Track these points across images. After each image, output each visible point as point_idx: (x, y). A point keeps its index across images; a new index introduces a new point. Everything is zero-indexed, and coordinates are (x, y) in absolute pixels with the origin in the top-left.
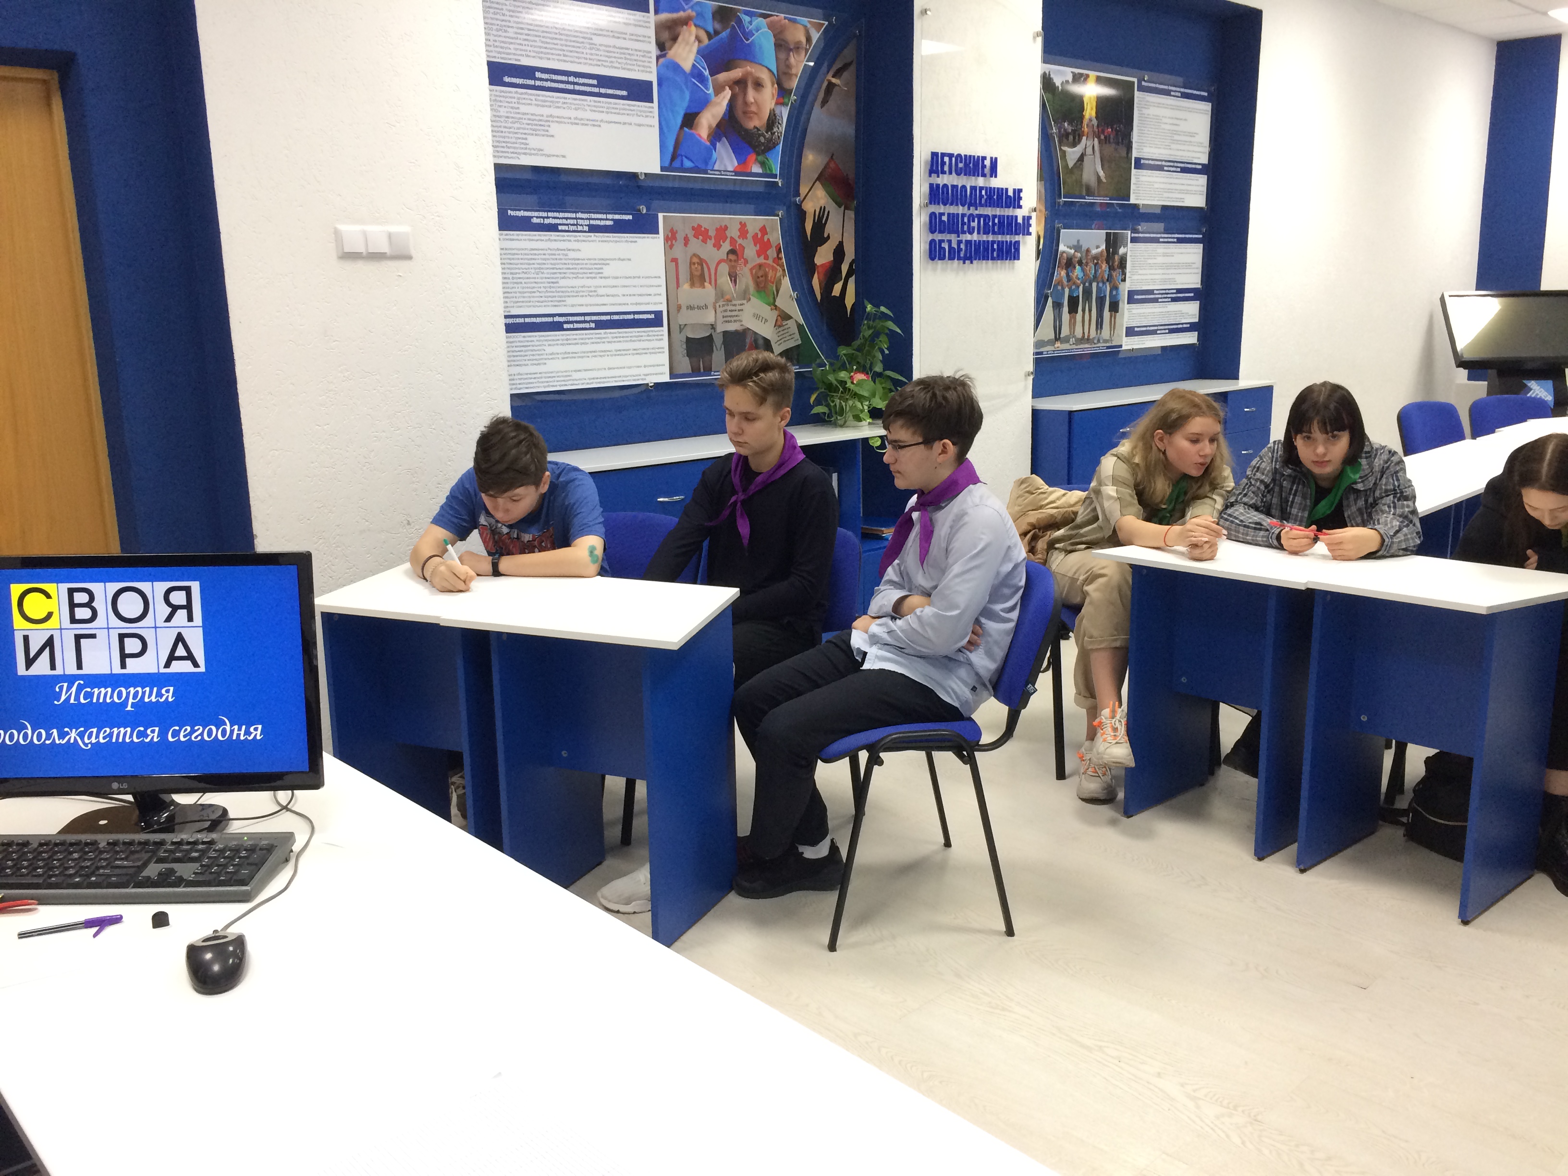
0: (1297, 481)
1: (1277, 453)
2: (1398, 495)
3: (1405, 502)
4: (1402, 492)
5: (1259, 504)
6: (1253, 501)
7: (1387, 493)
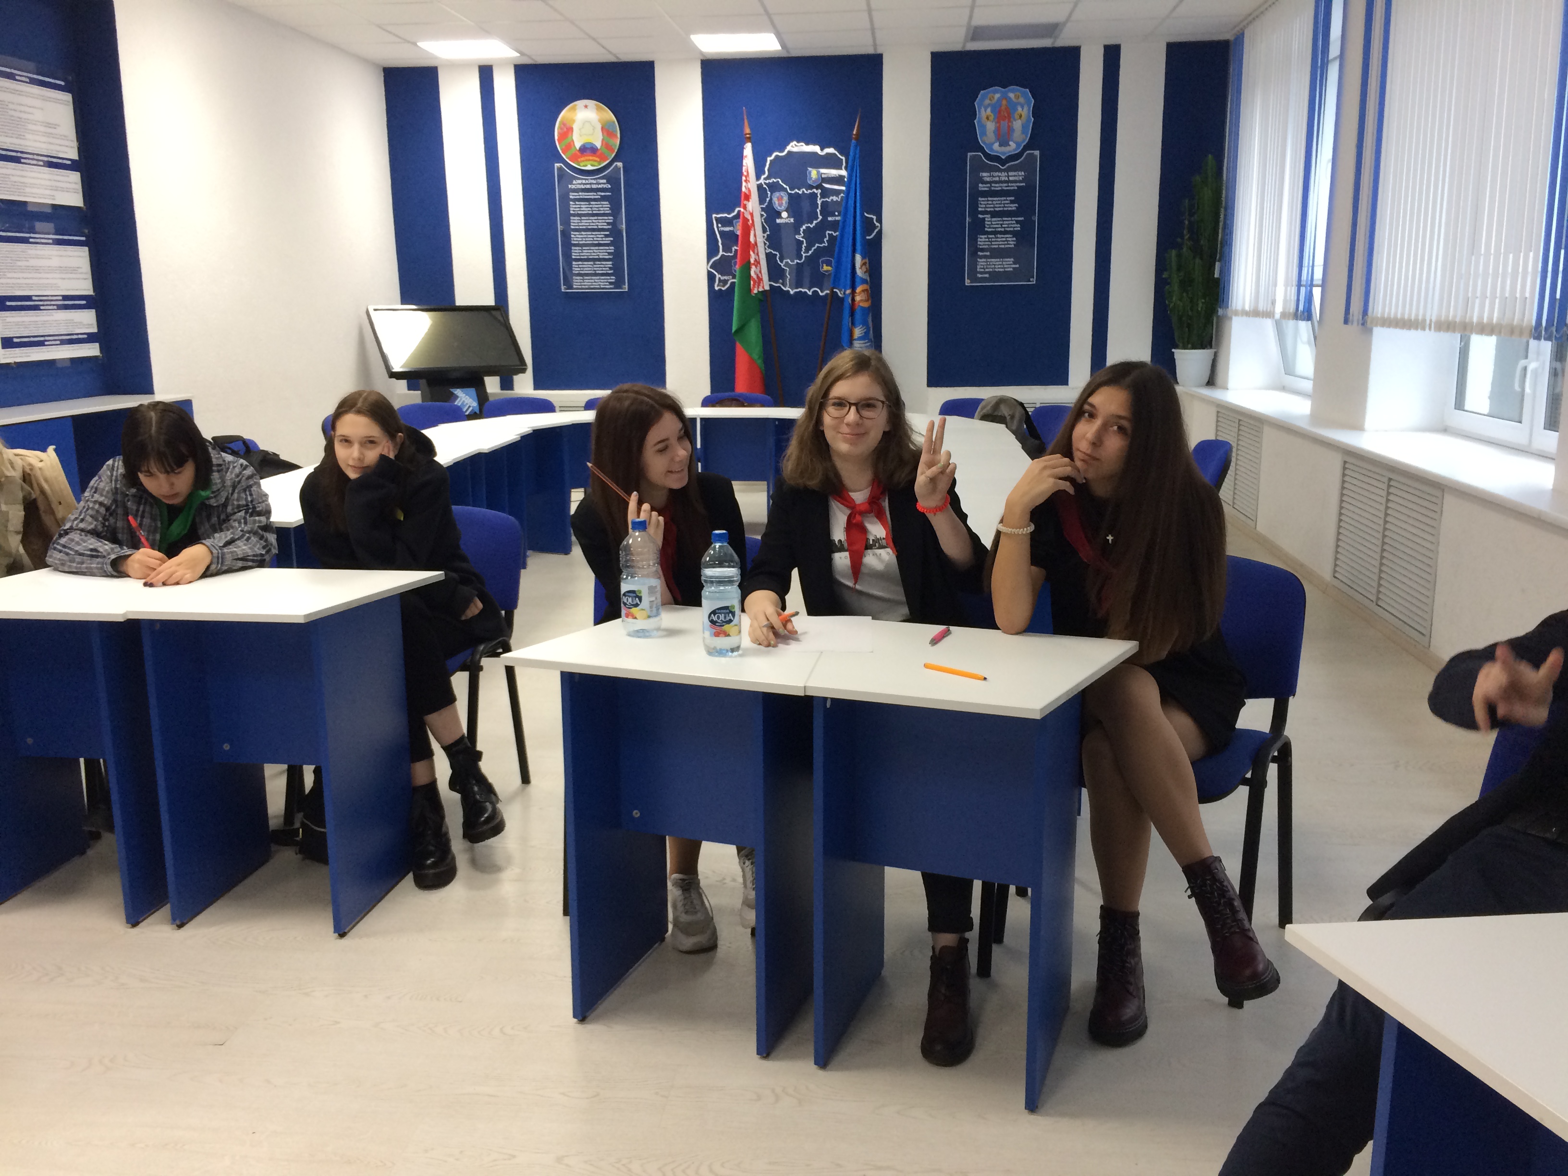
0: (143, 501)
1: (117, 471)
2: (250, 511)
3: (257, 518)
4: (254, 508)
5: (100, 528)
6: (92, 526)
7: (239, 508)
